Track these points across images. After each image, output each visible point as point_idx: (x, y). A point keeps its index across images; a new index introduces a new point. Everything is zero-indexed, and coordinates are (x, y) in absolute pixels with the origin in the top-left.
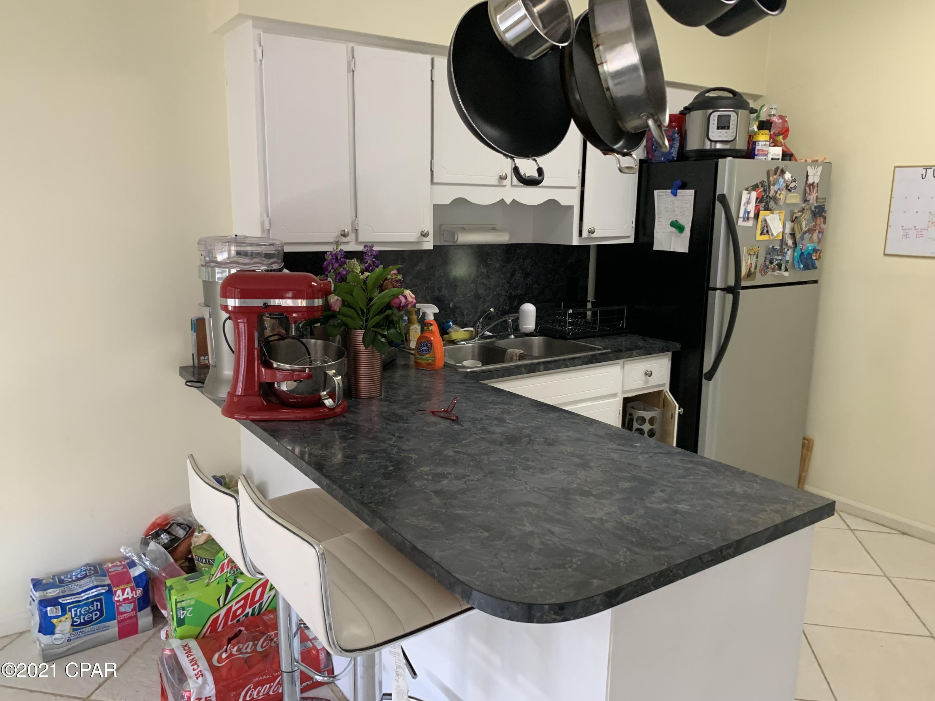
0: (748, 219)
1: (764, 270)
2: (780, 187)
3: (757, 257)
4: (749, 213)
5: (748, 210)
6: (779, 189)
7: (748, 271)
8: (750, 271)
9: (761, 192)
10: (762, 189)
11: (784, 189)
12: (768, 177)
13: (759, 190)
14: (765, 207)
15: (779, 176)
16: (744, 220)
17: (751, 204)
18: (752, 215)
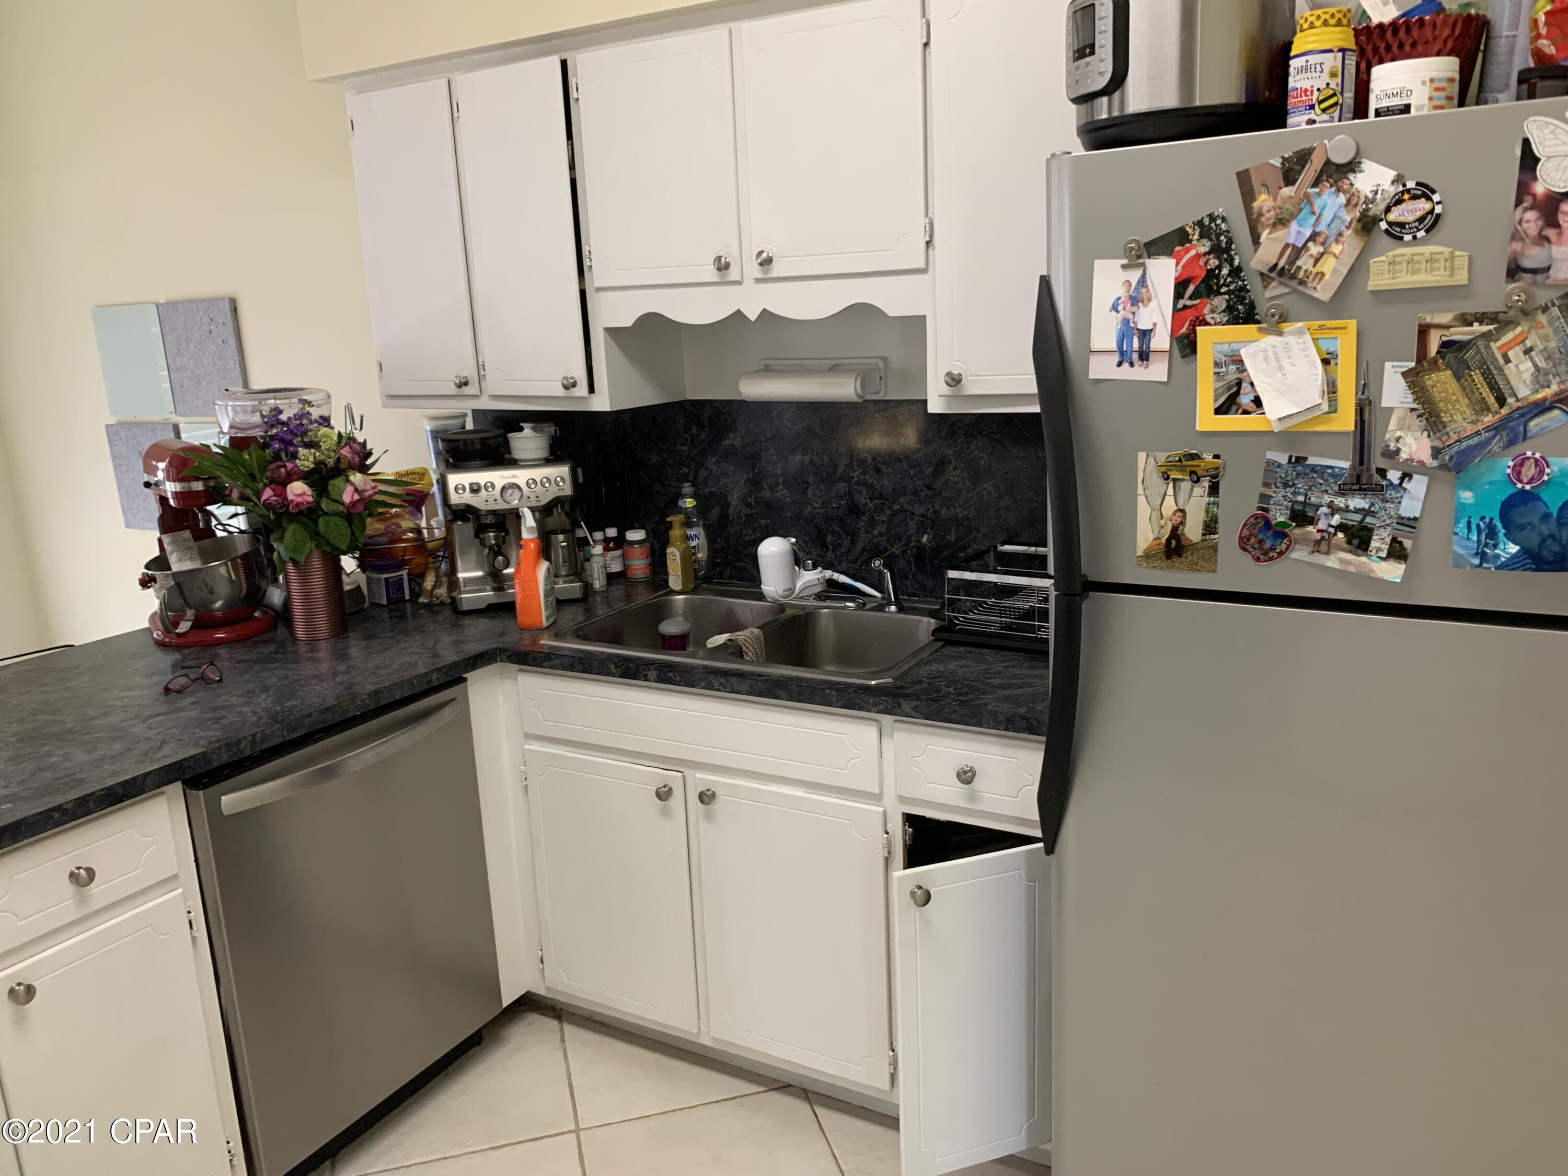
0: (1144, 356)
1: (1261, 542)
2: (1322, 228)
3: (1214, 489)
4: (1145, 335)
5: (1144, 325)
6: (1313, 237)
7: (1167, 533)
8: (1175, 533)
9: (1198, 256)
10: (1204, 246)
11: (1348, 233)
12: (1248, 196)
13: (1188, 251)
14: (1230, 309)
15: (1315, 184)
16: (1124, 358)
17: (1153, 305)
18: (1161, 341)
